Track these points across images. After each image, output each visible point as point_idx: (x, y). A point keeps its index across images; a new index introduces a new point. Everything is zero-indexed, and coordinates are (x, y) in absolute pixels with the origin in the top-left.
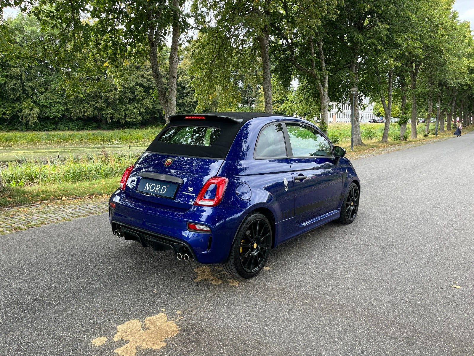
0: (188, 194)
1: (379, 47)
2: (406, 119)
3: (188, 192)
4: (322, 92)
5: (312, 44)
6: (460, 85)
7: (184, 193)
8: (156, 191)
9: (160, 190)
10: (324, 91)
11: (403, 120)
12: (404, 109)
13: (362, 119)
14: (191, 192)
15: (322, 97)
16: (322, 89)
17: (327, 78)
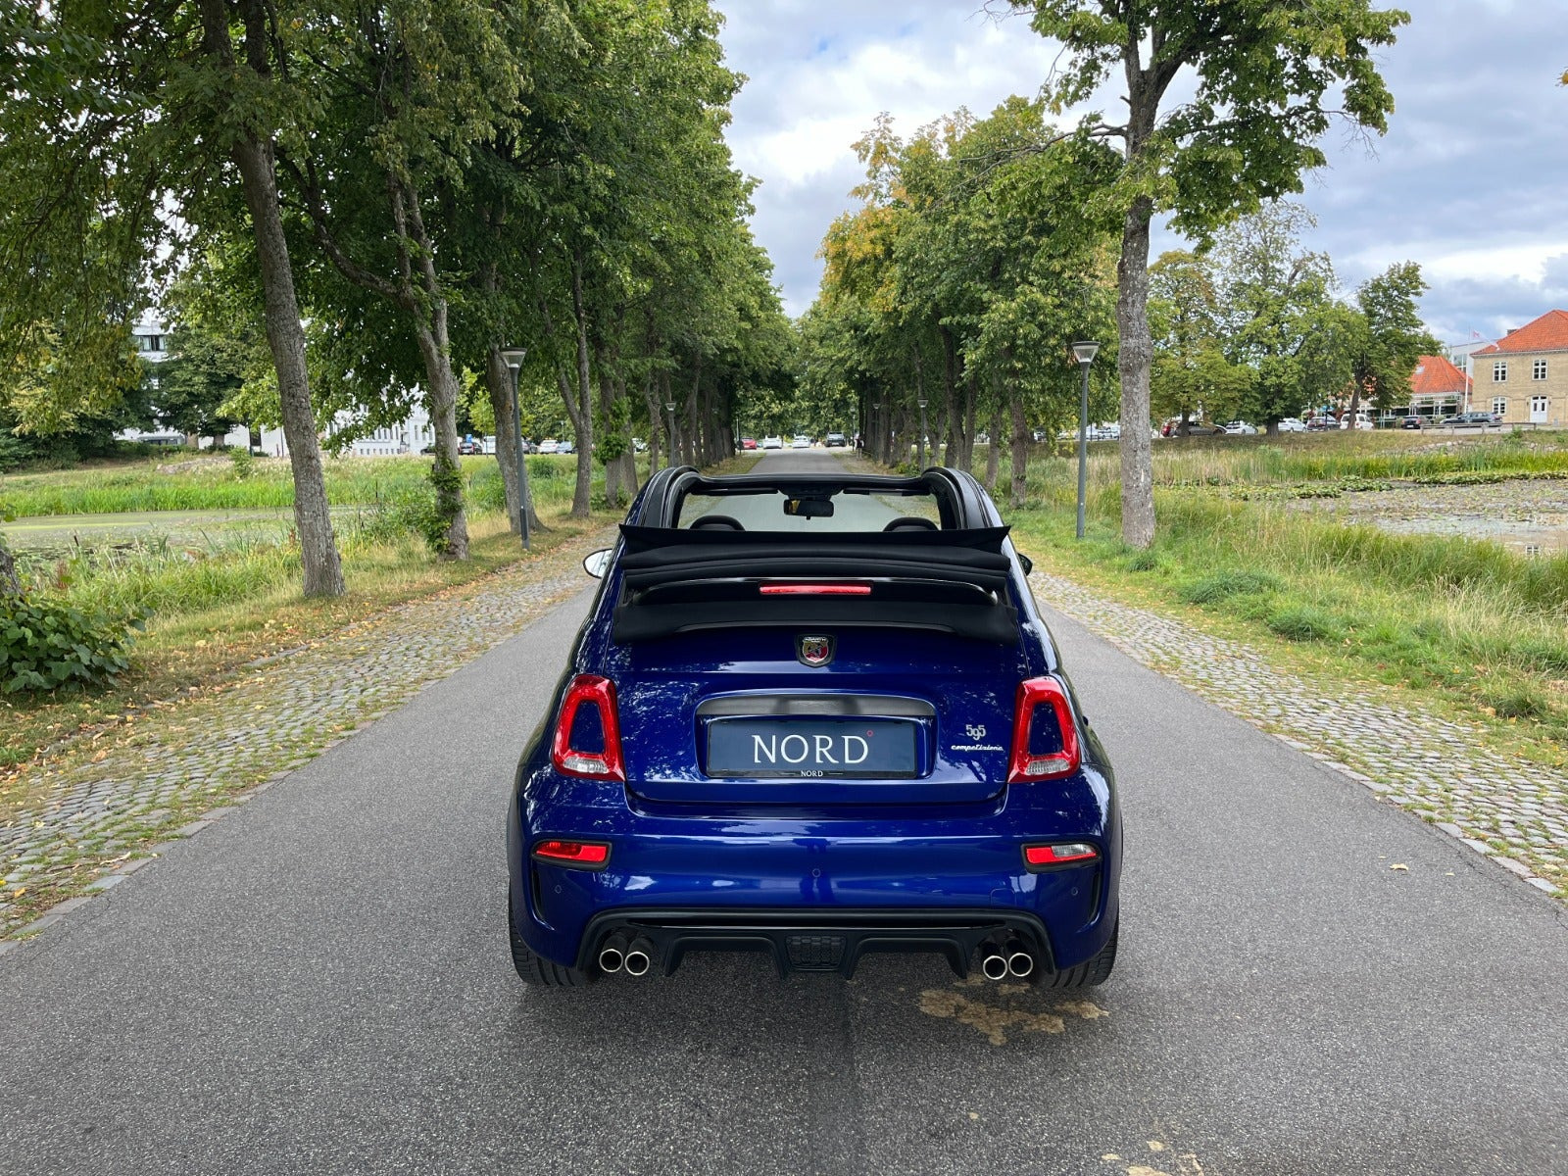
0: (973, 748)
1: (587, 231)
2: (619, 445)
3: (974, 743)
4: (436, 359)
5: (399, 195)
6: (718, 349)
7: (958, 747)
8: (818, 760)
9: (837, 752)
10: (441, 356)
11: (611, 450)
12: (611, 417)
13: (405, 439)
14: (983, 741)
15: (435, 377)
16: (435, 351)
17: (445, 316)
